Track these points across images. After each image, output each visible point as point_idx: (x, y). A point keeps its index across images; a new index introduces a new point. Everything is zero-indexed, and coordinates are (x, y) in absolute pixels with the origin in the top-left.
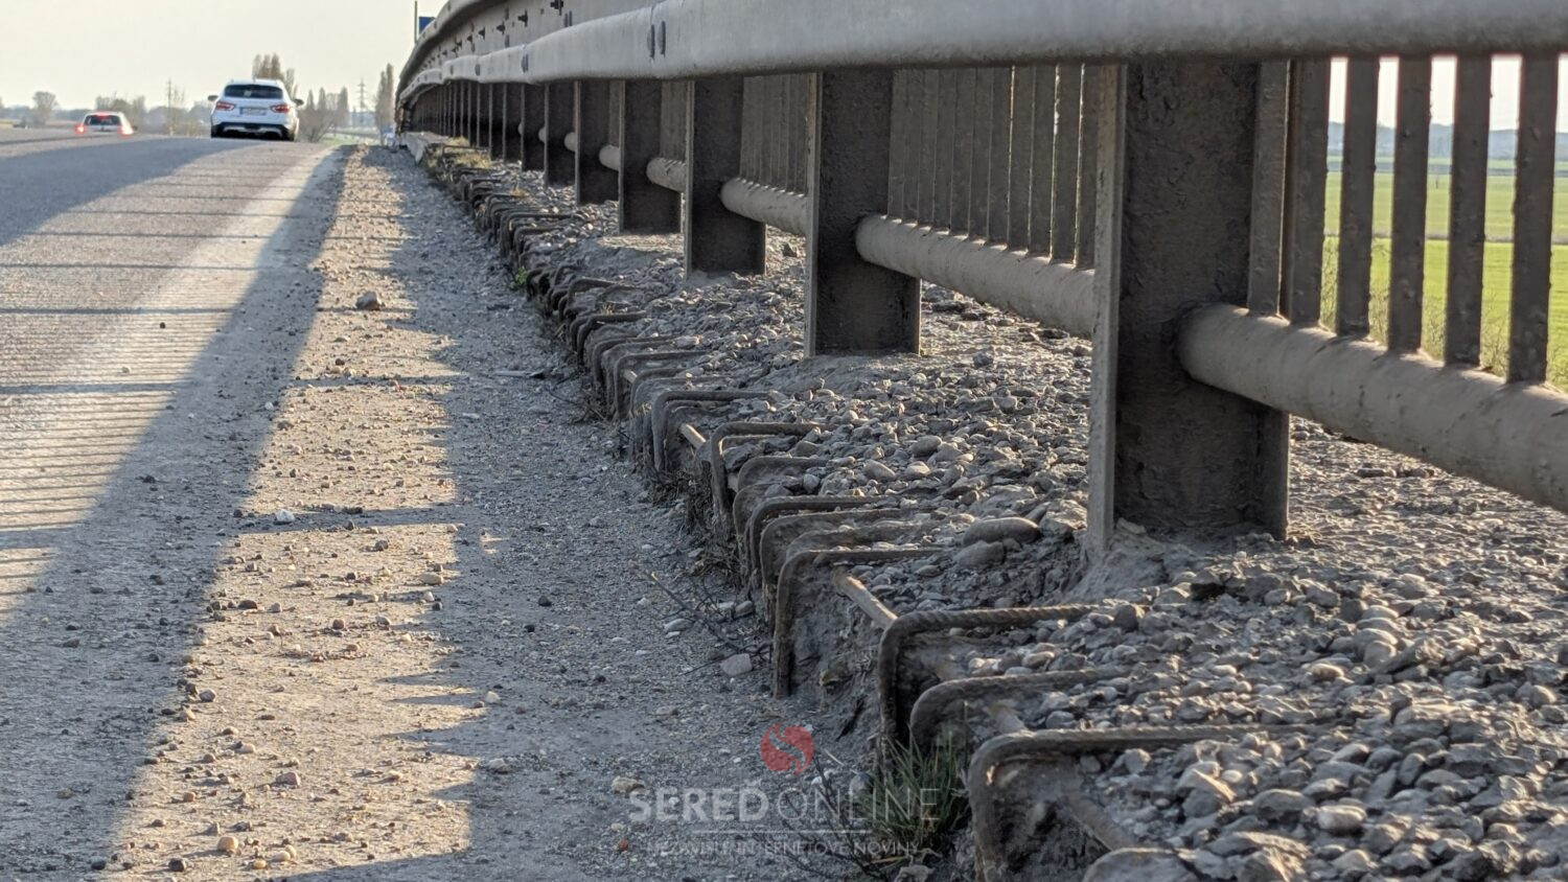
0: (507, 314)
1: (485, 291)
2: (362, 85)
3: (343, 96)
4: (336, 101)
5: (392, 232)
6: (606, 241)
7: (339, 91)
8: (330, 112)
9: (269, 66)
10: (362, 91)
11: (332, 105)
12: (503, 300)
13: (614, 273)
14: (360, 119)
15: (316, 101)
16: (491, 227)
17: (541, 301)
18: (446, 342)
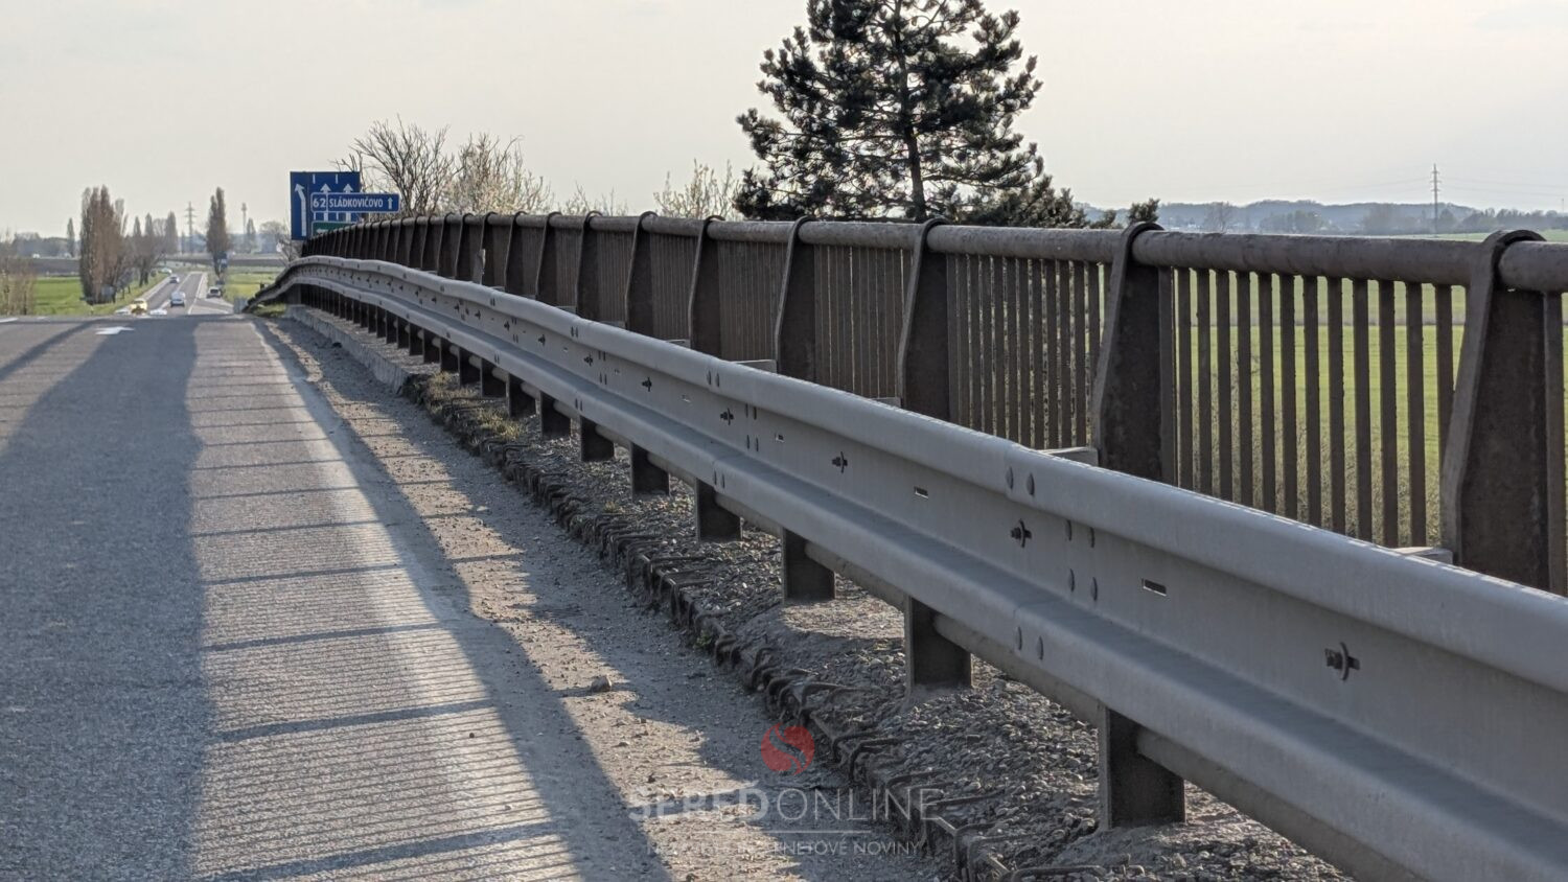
2: (190, 210)
4: (164, 227)
7: (166, 217)
8: (159, 240)
9: (99, 199)
10: (190, 216)
11: (159, 231)
14: (190, 244)
15: (143, 228)
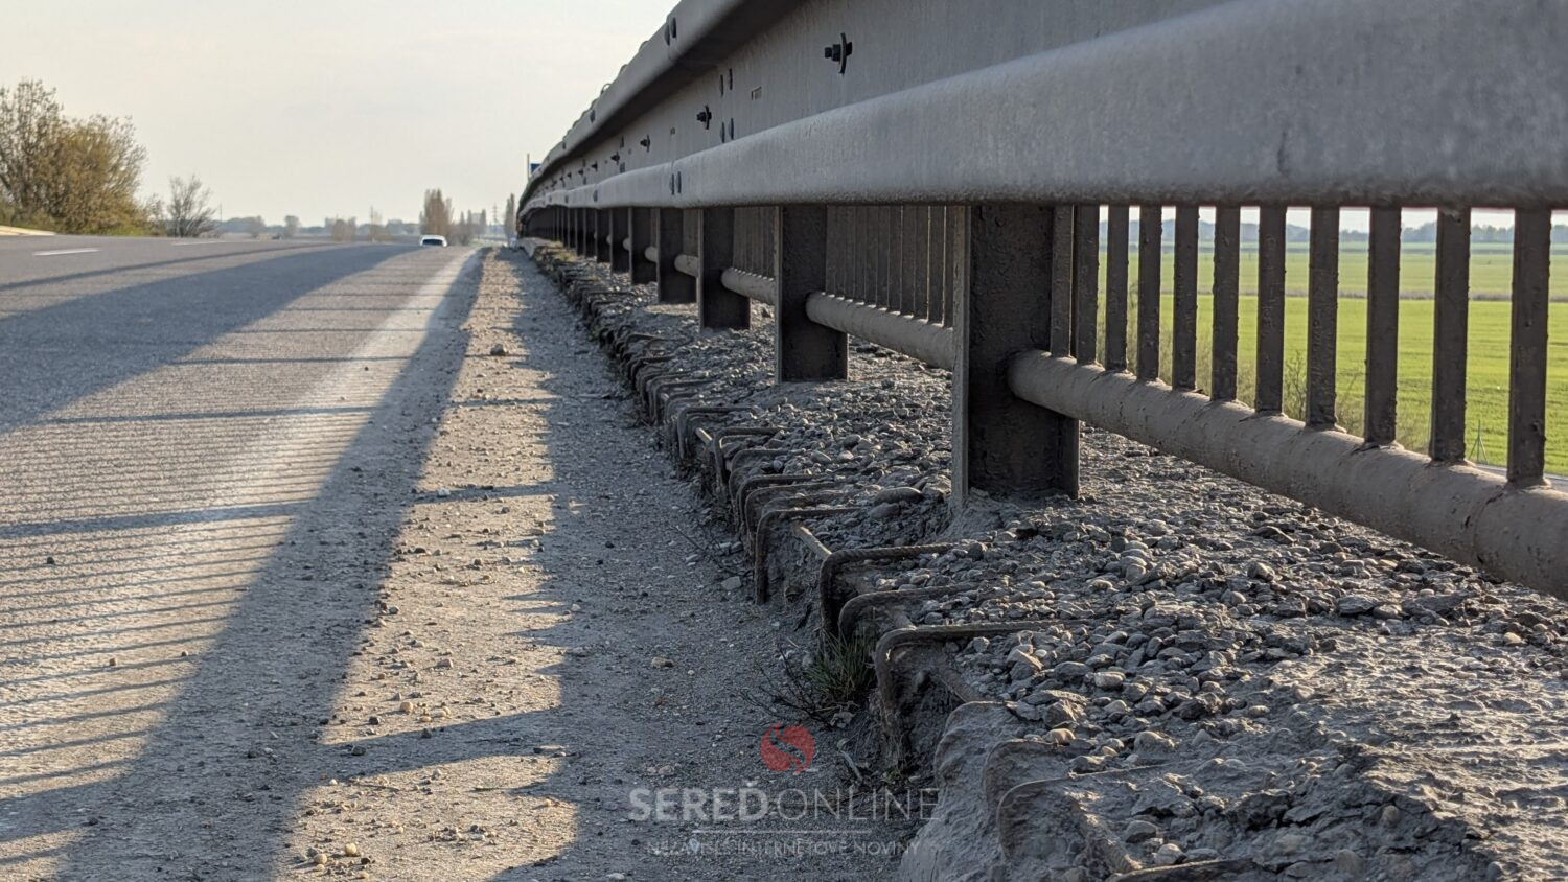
0: (587, 357)
1: (573, 342)
2: (495, 207)
3: (483, 215)
4: (479, 218)
5: (514, 304)
6: (650, 309)
7: (480, 211)
8: (475, 225)
9: (435, 197)
10: (495, 211)
11: (476, 221)
12: (584, 348)
13: (655, 329)
14: (495, 229)
15: (466, 218)
16: (577, 300)
17: (608, 348)
18: (548, 376)
